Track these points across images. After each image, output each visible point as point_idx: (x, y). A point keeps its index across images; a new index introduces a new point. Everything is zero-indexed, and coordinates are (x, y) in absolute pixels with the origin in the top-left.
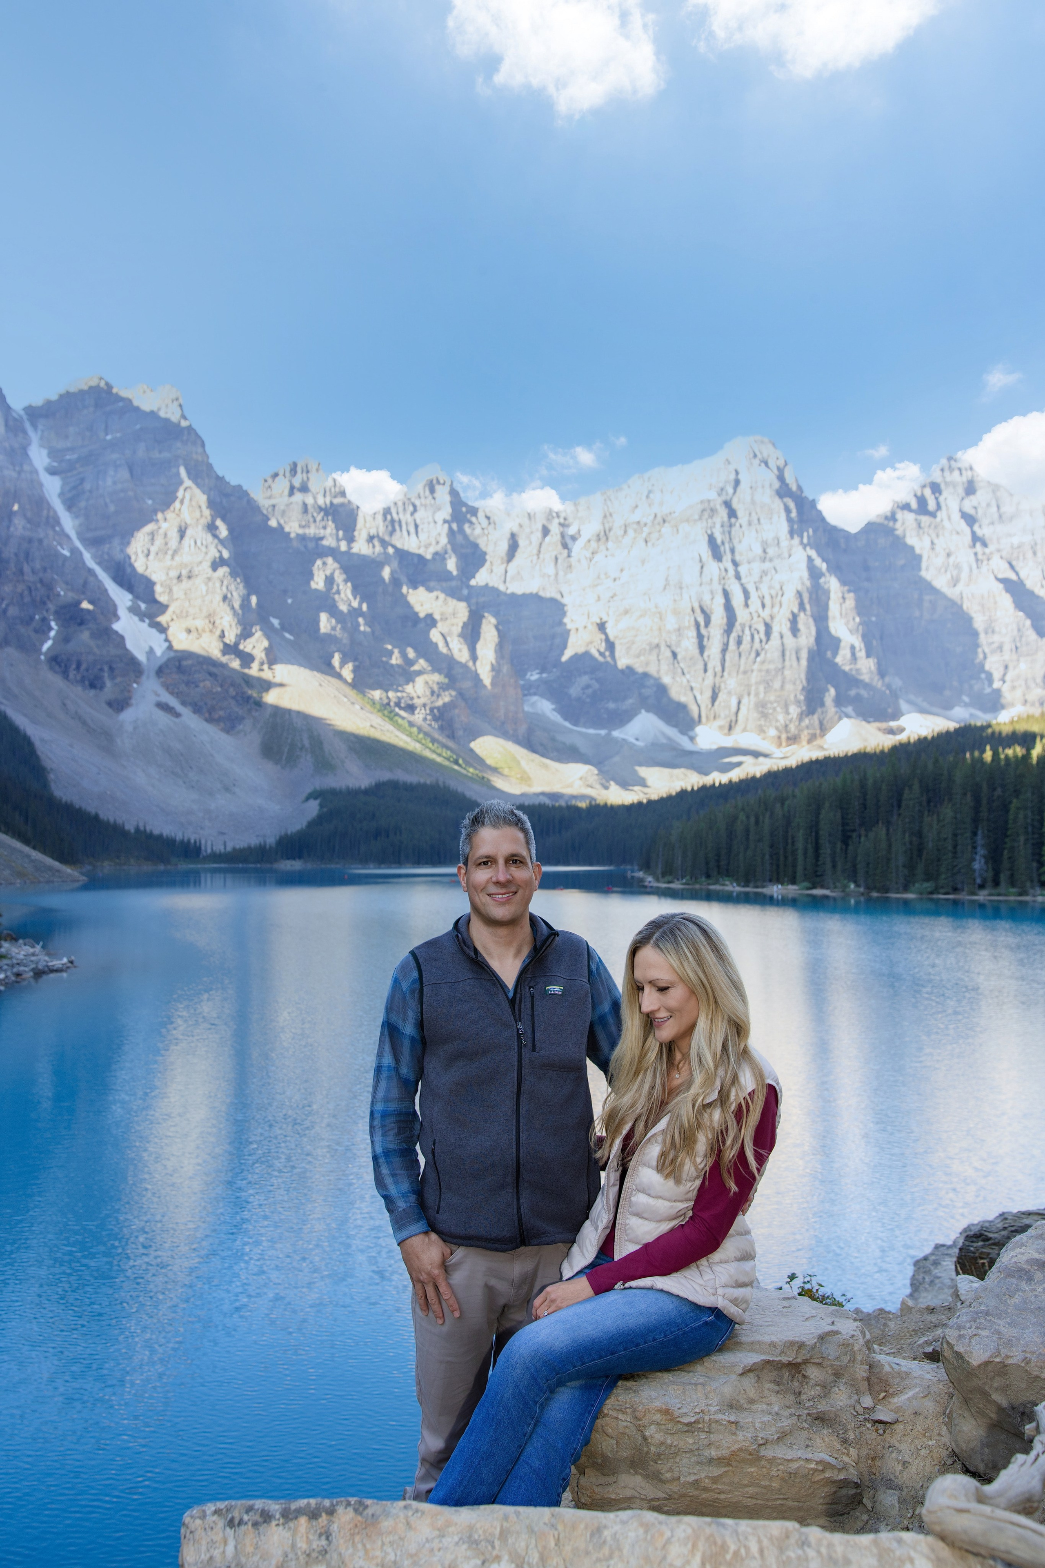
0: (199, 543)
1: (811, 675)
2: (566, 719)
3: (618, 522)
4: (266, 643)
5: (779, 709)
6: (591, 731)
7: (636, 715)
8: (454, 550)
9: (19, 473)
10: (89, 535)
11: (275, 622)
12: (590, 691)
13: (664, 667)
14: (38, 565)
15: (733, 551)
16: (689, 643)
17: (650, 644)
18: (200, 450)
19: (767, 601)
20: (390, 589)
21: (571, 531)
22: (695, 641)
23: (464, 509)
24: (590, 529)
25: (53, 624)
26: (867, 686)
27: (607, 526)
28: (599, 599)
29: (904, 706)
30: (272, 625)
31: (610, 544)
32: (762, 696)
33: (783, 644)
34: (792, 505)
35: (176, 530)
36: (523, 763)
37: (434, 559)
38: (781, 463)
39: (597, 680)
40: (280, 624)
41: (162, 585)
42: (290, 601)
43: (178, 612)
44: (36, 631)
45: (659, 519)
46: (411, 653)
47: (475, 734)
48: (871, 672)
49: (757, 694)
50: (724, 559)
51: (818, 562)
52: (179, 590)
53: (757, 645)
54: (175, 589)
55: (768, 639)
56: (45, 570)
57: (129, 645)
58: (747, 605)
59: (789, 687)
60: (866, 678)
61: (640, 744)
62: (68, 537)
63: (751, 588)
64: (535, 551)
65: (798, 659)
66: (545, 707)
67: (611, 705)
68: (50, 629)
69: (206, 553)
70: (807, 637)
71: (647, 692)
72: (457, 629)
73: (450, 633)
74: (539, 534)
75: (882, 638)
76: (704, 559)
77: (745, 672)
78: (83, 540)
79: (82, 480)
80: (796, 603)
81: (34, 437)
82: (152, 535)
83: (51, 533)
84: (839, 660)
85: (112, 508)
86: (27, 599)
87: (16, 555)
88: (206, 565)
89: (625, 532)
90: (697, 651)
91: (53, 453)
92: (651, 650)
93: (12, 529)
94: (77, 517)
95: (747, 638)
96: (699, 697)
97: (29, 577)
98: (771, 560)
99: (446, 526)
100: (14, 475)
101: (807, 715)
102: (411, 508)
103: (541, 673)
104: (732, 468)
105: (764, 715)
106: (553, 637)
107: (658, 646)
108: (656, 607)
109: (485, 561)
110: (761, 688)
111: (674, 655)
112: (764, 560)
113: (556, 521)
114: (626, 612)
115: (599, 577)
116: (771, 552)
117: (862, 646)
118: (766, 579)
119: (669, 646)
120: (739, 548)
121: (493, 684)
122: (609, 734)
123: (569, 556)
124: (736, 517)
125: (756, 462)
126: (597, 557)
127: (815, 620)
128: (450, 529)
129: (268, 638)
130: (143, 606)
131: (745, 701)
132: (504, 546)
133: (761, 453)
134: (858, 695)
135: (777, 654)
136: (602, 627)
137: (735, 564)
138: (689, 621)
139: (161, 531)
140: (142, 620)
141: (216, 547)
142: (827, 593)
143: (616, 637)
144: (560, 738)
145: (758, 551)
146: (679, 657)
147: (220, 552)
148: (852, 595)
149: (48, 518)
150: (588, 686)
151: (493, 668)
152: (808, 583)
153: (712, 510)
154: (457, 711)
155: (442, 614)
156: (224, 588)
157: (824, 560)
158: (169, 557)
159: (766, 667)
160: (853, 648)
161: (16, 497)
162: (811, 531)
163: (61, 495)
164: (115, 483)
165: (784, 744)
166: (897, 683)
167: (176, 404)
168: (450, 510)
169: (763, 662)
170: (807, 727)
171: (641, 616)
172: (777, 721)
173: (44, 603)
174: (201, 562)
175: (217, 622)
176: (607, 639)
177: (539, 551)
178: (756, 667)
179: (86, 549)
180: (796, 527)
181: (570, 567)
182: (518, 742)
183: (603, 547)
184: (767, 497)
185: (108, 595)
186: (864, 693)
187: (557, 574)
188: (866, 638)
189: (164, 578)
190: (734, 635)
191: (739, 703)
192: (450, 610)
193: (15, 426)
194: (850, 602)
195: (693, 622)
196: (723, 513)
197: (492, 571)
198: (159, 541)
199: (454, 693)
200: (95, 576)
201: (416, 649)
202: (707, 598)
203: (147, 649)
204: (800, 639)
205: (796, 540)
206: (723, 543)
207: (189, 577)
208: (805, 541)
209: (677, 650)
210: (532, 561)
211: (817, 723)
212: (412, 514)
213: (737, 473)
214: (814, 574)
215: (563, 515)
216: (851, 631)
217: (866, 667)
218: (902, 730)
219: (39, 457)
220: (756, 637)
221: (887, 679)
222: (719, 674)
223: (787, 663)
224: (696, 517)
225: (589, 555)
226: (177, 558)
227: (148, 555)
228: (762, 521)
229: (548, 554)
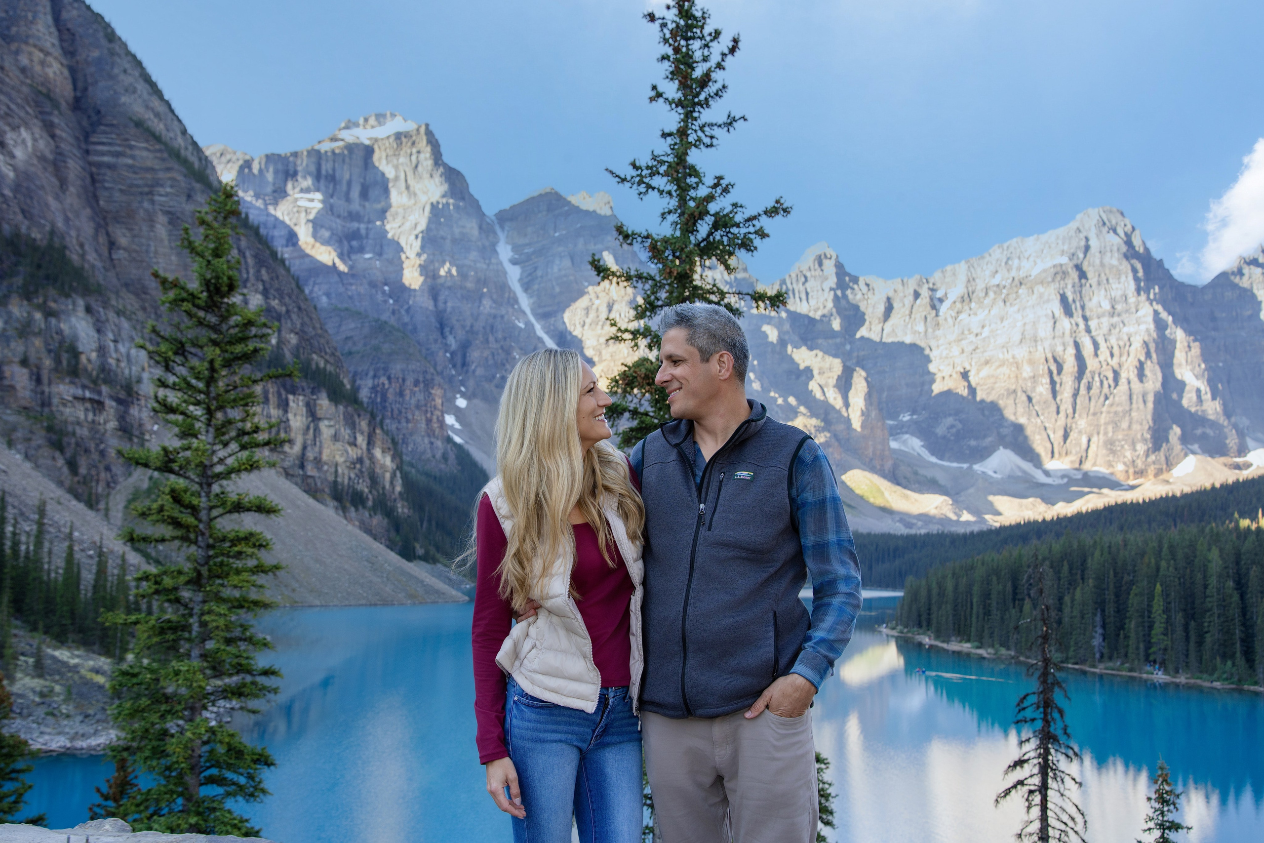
1: (1157, 416)
2: (933, 454)
3: (980, 285)
5: (1126, 447)
6: (955, 465)
7: (994, 451)
8: (838, 313)
9: (488, 265)
10: (540, 311)
12: (954, 430)
13: (1020, 410)
14: (500, 335)
15: (1083, 308)
16: (1043, 389)
17: (1008, 390)
19: (1116, 351)
20: (778, 348)
21: (939, 294)
22: (1048, 386)
23: (847, 279)
24: (955, 292)
26: (1213, 424)
27: (970, 289)
28: (963, 351)
29: (1250, 443)
31: (973, 305)
32: (1110, 434)
33: (1130, 389)
34: (1139, 266)
35: (605, 305)
36: (887, 494)
37: (821, 320)
38: (1129, 228)
39: (960, 421)
44: (497, 386)
45: (1016, 282)
46: (792, 400)
47: (846, 469)
48: (1217, 413)
49: (1106, 433)
50: (1075, 315)
51: (1164, 315)
53: (1106, 390)
54: (604, 352)
55: (1116, 385)
56: (505, 339)
58: (1096, 355)
59: (1136, 427)
60: (1212, 417)
61: (998, 476)
62: (524, 313)
63: (1100, 340)
64: (907, 312)
65: (1145, 402)
66: (914, 445)
67: (973, 443)
70: (1154, 381)
71: (1005, 431)
72: (833, 381)
73: (827, 385)
74: (911, 298)
75: (1229, 382)
76: (1057, 314)
77: (1094, 414)
78: (535, 314)
79: (536, 269)
80: (1143, 352)
81: (502, 236)
82: (587, 310)
83: (510, 310)
84: (1185, 403)
85: (557, 289)
86: (491, 362)
87: (484, 328)
89: (987, 294)
90: (1051, 396)
91: (516, 248)
92: (1009, 395)
93: (482, 308)
94: (531, 297)
95: (1096, 384)
96: (1052, 436)
97: (493, 345)
98: (1119, 315)
99: (832, 293)
100: (485, 266)
101: (1154, 452)
102: (803, 279)
103: (911, 415)
104: (1082, 236)
105: (1113, 452)
106: (923, 384)
107: (1015, 391)
108: (1013, 358)
109: (865, 320)
110: (1110, 428)
111: (1030, 399)
112: (1112, 315)
113: (926, 286)
114: (987, 362)
115: (963, 333)
116: (1119, 307)
117: (1208, 389)
118: (1114, 332)
119: (1025, 392)
120: (1091, 305)
121: (862, 426)
122: (970, 468)
123: (937, 315)
124: (1086, 278)
125: (1105, 229)
126: (961, 316)
127: (1161, 367)
128: (836, 295)
131: (1094, 439)
132: (881, 308)
133: (1110, 221)
134: (1204, 433)
135: (1125, 398)
136: (965, 375)
137: (1085, 319)
138: (1042, 369)
139: (594, 307)
142: (1173, 342)
143: (978, 384)
144: (922, 471)
145: (1106, 306)
146: (1034, 401)
148: (1197, 344)
149: (509, 298)
150: (952, 426)
151: (863, 414)
152: (1155, 335)
153: (1064, 273)
154: (831, 450)
155: (820, 369)
157: (1170, 313)
158: (599, 327)
159: (1114, 409)
160: (1198, 391)
161: (485, 283)
162: (1157, 288)
163: (520, 280)
164: (560, 270)
165: (1131, 477)
166: (1244, 422)
167: (608, 206)
168: (835, 280)
169: (1111, 405)
170: (1154, 463)
171: (1000, 366)
172: (1125, 457)
173: (504, 365)
176: (970, 386)
177: (911, 312)
178: (1104, 409)
179: (537, 321)
180: (1142, 284)
181: (938, 324)
182: (884, 476)
183: (966, 308)
184: (1114, 260)
186: (1210, 432)
187: (926, 331)
188: (1212, 383)
189: (595, 343)
190: (1084, 382)
191: (1089, 441)
192: (827, 365)
193: (486, 228)
194: (1196, 348)
195: (1046, 371)
196: (1074, 275)
197: (871, 327)
198: (592, 315)
199: (828, 435)
201: (797, 398)
202: (1059, 349)
204: (1146, 385)
205: (1143, 297)
206: (1074, 301)
208: (1152, 296)
209: (1033, 395)
210: (905, 320)
211: (1163, 459)
212: (804, 284)
213: (1087, 239)
214: (1161, 326)
215: (931, 281)
216: (1197, 377)
217: (1212, 408)
218: (1248, 465)
219: (505, 252)
220: (1105, 384)
221: (1233, 419)
222: (1071, 415)
223: (1134, 406)
224: (1050, 279)
225: (954, 314)
226: (606, 328)
227: (583, 326)
228: (1111, 281)
229: (919, 314)
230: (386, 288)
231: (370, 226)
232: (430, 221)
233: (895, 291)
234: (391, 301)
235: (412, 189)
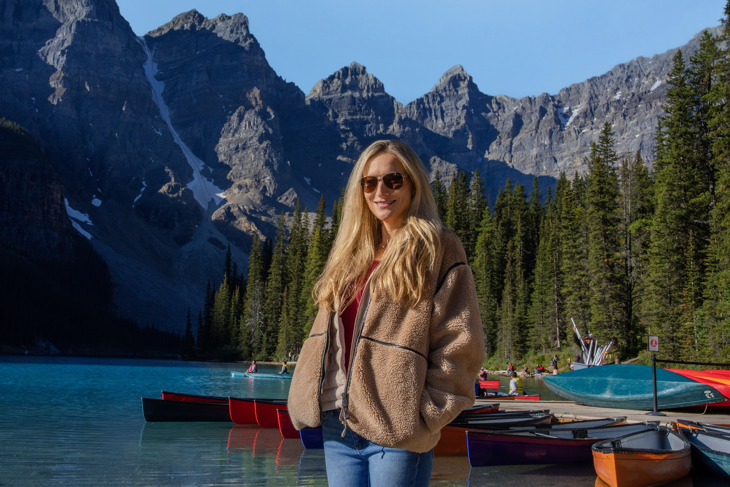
0: (252, 124)
4: (295, 195)
8: (471, 128)
9: (131, 79)
10: (179, 121)
11: (308, 180)
14: (137, 142)
18: (260, 58)
21: (564, 111)
23: (479, 98)
24: (579, 108)
25: (144, 183)
28: (585, 162)
30: (306, 182)
31: (595, 119)
40: (310, 182)
41: (225, 155)
42: (320, 165)
43: (234, 173)
44: (132, 187)
45: (636, 98)
52: (235, 159)
54: (234, 156)
56: (142, 145)
57: (196, 197)
62: (164, 122)
64: (534, 127)
68: (143, 186)
69: (257, 131)
74: (537, 114)
78: (174, 124)
79: (177, 83)
81: (149, 55)
83: (150, 119)
88: (255, 139)
89: (608, 109)
91: (161, 66)
93: (121, 117)
94: (172, 108)
97: (130, 150)
99: (465, 111)
100: (127, 80)
102: (439, 99)
109: (495, 136)
113: (551, 103)
115: (585, 145)
123: (561, 130)
126: (584, 130)
128: (468, 113)
129: (297, 192)
130: (211, 170)
132: (510, 124)
140: (209, 180)
141: (264, 127)
147: (265, 129)
149: (149, 109)
156: (267, 156)
158: (231, 135)
161: (126, 95)
163: (164, 94)
164: (197, 84)
168: (468, 99)
173: (140, 168)
174: (252, 138)
175: (262, 180)
177: (537, 127)
179: (176, 131)
181: (562, 138)
183: (589, 122)
185: (187, 162)
187: (550, 144)
189: (226, 149)
197: (500, 144)
200: (180, 149)
203: (210, 200)
207: (244, 149)
210: (531, 135)
212: (439, 103)
219: (151, 69)
225: (577, 128)
226: (236, 135)
229: (544, 128)
230: (33, 99)
231: (22, 43)
232: (75, 38)
233: (523, 108)
234: (37, 111)
235: (61, 9)
